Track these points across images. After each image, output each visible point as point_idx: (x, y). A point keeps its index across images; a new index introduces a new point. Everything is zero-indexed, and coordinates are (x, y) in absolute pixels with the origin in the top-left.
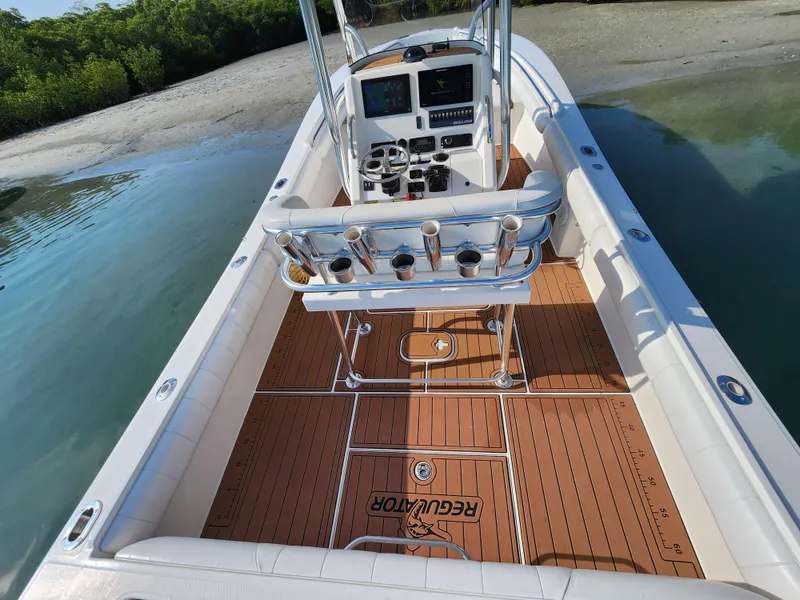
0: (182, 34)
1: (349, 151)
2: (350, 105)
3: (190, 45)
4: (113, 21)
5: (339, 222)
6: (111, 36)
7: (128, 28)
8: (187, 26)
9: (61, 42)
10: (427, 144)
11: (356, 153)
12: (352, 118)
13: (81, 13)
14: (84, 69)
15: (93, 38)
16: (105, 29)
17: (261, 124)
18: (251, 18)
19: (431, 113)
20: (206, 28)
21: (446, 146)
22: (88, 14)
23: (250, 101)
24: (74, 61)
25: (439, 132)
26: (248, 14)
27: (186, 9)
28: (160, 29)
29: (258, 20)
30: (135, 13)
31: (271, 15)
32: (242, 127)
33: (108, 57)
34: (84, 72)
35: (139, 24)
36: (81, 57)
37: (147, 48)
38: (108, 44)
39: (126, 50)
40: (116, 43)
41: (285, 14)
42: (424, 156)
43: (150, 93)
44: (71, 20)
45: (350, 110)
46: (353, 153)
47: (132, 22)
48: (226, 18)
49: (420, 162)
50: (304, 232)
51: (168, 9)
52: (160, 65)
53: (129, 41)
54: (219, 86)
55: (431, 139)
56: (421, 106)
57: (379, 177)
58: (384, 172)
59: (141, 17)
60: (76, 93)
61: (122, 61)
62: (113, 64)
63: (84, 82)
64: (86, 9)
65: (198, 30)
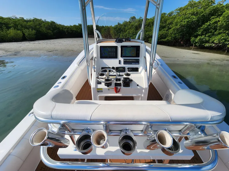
0: (44, 29)
1: (93, 69)
2: (95, 53)
3: (46, 32)
4: (23, 22)
5: (88, 119)
6: (21, 25)
7: (28, 25)
8: (46, 28)
9: (3, 23)
10: (123, 70)
11: (95, 70)
12: (95, 58)
13: (14, 18)
14: (8, 31)
15: (15, 25)
16: (20, 23)
17: (63, 55)
18: (65, 30)
19: (124, 59)
20: (52, 29)
21: (129, 71)
22: (16, 19)
23: (60, 48)
24: (6, 29)
25: (127, 66)
26: (65, 29)
27: (47, 24)
28: (37, 27)
29: (67, 31)
30: (31, 22)
31: (71, 30)
32: (56, 54)
33: (18, 30)
34: (8, 32)
35: (31, 24)
36: (8, 28)
37: (32, 30)
38: (19, 27)
39: (25, 29)
40: (22, 27)
41: (75, 31)
42: (121, 73)
43: (28, 41)
44: (10, 19)
45: (95, 55)
46: (94, 70)
47: (29, 24)
48: (59, 28)
49: (120, 75)
50: (62, 122)
51: (42, 23)
52: (35, 35)
53: (26, 27)
54: (52, 43)
55: (124, 68)
56: (121, 57)
57: (104, 80)
58: (106, 78)
59: (33, 23)
60: (3, 36)
61: (22, 32)
62: (19, 32)
63: (7, 34)
64: (16, 18)
65: (49, 29)
